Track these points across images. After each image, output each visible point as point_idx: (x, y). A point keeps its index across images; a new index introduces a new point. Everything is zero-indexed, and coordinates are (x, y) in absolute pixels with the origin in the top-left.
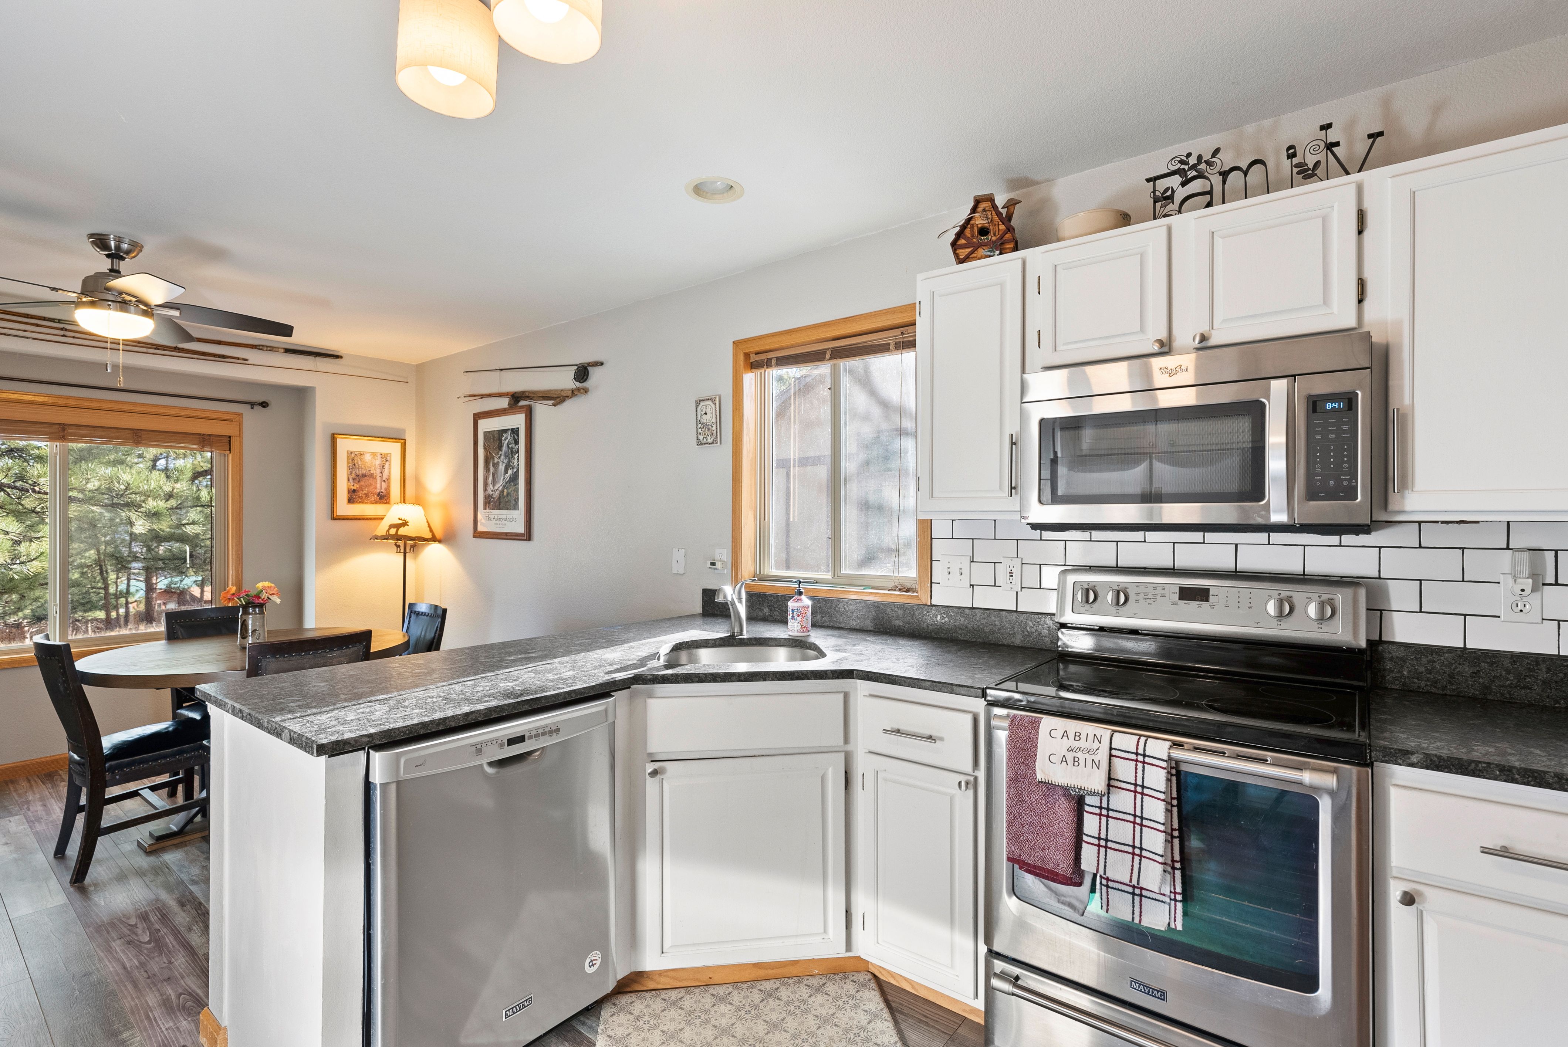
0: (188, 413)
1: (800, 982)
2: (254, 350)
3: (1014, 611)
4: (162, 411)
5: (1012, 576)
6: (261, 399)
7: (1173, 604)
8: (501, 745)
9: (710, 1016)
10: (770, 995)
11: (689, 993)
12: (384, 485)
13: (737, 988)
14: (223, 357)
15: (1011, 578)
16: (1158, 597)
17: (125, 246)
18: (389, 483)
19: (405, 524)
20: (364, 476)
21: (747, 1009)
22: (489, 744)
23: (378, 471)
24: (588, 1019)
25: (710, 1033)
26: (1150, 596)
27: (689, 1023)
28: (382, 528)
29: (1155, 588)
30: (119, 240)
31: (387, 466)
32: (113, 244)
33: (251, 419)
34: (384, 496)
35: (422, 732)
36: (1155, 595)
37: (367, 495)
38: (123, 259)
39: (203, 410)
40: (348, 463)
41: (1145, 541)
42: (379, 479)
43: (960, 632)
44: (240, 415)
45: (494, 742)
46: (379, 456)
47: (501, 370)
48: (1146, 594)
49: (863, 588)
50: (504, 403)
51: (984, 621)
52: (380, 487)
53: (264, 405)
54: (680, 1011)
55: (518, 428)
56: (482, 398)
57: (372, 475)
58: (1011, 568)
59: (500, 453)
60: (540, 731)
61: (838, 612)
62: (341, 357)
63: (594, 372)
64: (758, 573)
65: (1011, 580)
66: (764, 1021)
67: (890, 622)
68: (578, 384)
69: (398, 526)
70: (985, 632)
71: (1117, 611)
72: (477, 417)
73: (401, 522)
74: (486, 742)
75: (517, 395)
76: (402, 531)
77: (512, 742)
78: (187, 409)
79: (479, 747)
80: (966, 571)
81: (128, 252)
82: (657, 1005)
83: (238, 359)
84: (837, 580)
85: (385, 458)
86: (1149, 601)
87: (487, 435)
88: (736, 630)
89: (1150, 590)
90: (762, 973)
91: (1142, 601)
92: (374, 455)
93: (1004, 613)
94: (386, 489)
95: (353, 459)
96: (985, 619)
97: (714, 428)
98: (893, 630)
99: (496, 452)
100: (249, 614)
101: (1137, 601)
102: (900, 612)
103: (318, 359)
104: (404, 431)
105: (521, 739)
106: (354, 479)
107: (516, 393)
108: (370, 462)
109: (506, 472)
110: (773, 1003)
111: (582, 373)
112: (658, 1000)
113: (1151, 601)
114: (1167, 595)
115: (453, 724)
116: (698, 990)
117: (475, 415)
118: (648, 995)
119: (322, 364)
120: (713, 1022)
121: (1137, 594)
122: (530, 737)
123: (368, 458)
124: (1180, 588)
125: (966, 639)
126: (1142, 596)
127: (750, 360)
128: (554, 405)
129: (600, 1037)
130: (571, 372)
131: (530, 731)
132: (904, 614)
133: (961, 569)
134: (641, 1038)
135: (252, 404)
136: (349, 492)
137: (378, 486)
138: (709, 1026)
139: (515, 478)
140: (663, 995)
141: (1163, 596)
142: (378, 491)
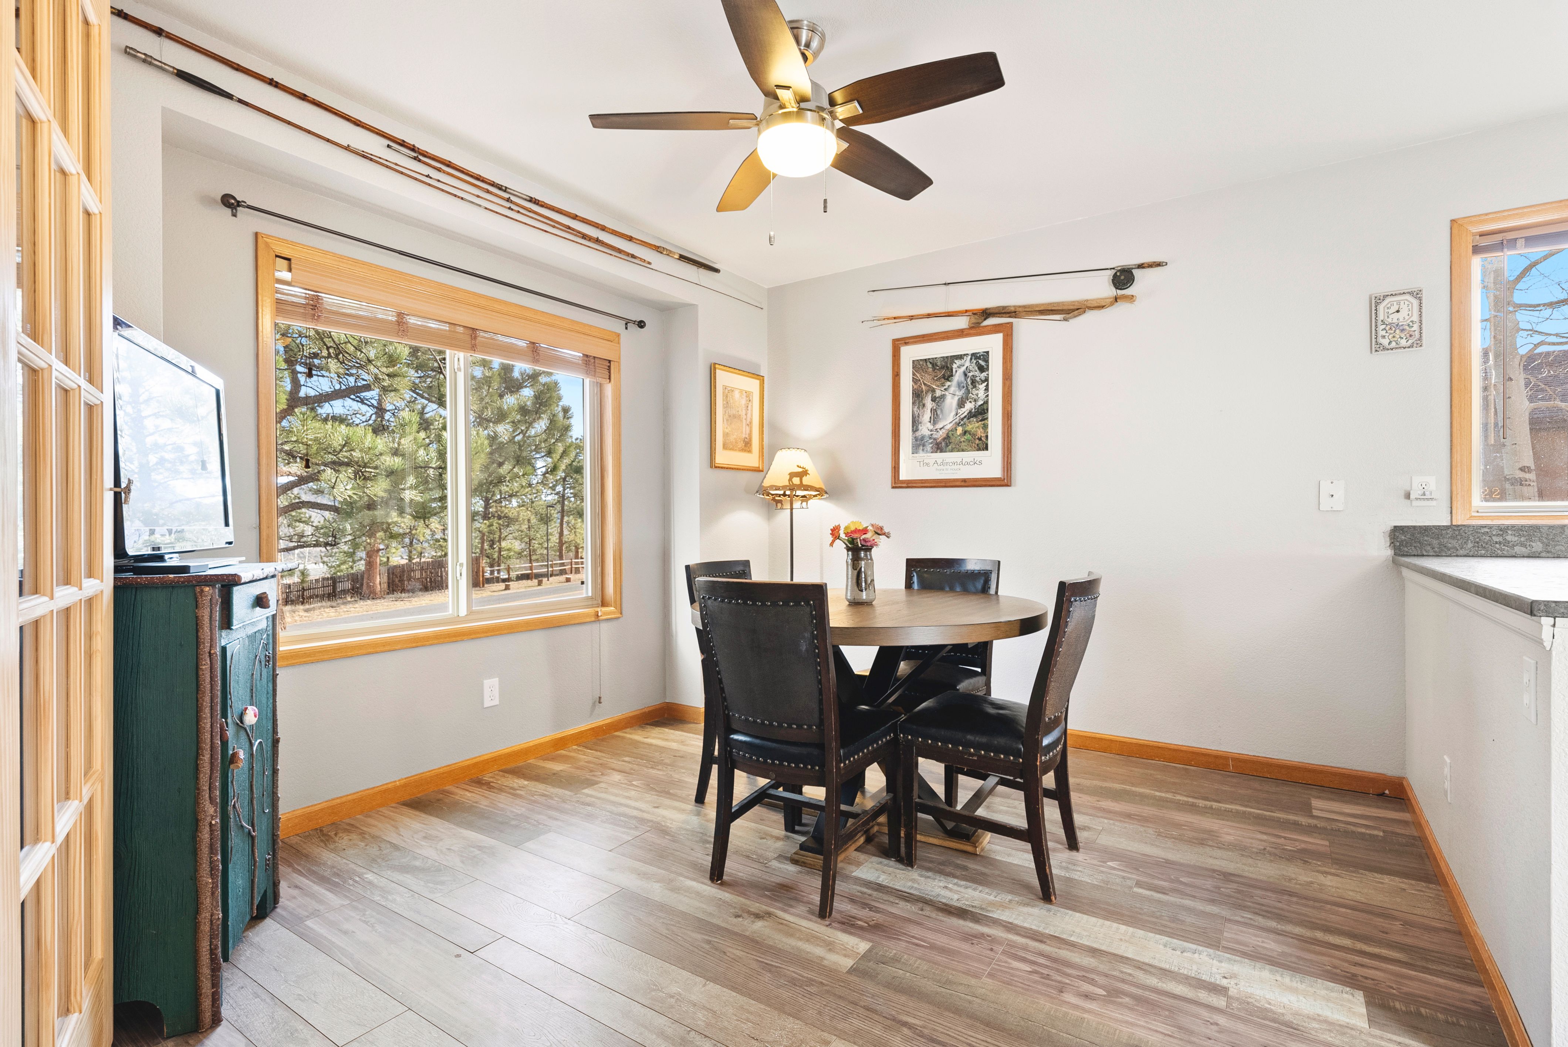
0: (577, 327)
4: (557, 322)
6: (640, 317)
23: (744, 412)
33: (630, 338)
39: (589, 326)
44: (618, 335)
46: (743, 394)
47: (948, 284)
50: (962, 323)
53: (641, 324)
55: (987, 352)
56: (911, 320)
59: (948, 383)
62: (718, 271)
63: (1149, 275)
68: (1114, 292)
72: (897, 345)
73: (800, 470)
75: (988, 311)
78: (576, 322)
87: (919, 366)
92: (739, 391)
99: (938, 383)
100: (862, 559)
103: (702, 271)
107: (987, 309)
109: (961, 404)
111: (1125, 277)
117: (894, 341)
119: (702, 276)
128: (1065, 320)
130: (1103, 277)
135: (627, 322)
139: (981, 413)
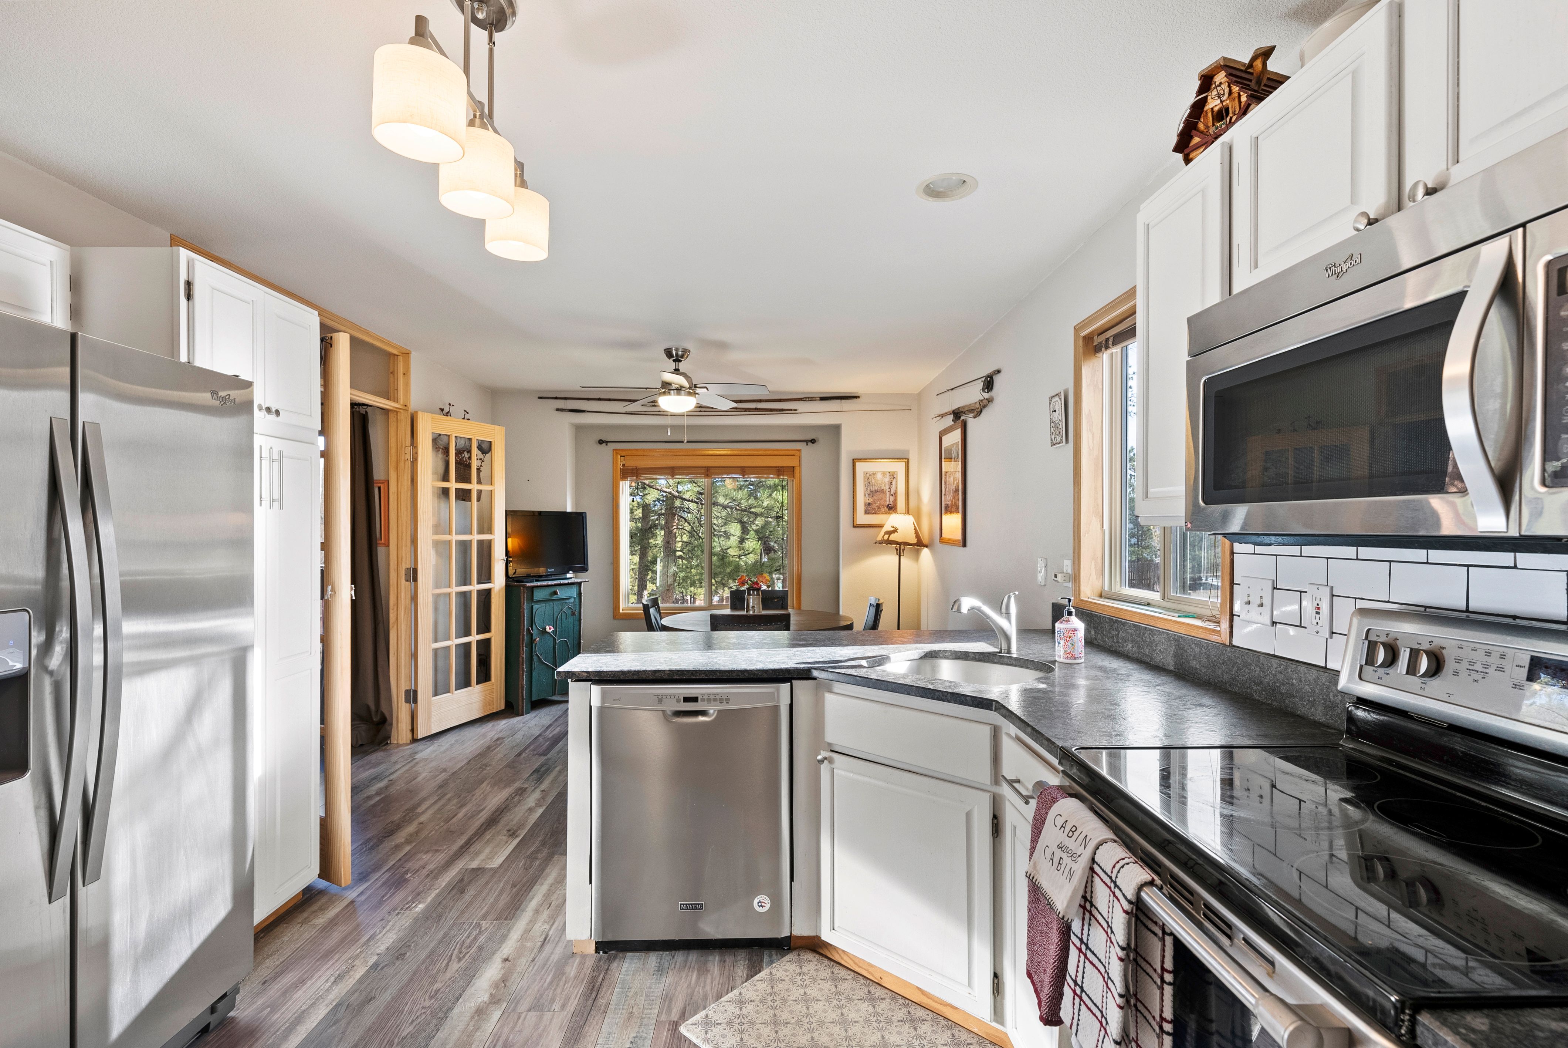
0: (769, 453)
1: (950, 1028)
2: (801, 402)
3: (1322, 667)
4: (755, 453)
5: (1318, 613)
6: (809, 437)
7: (1515, 686)
8: (678, 701)
9: (849, 1005)
10: (912, 1021)
11: (854, 979)
12: (892, 498)
13: (892, 999)
14: (782, 410)
15: (1317, 616)
16: (1491, 671)
17: (680, 353)
18: (896, 497)
19: (895, 531)
20: (877, 491)
21: (881, 1019)
22: (668, 697)
23: (887, 487)
24: (777, 955)
25: (834, 1016)
26: (1478, 667)
27: (828, 999)
28: (881, 535)
29: (1488, 654)
30: (677, 350)
31: (894, 483)
32: (674, 353)
33: (806, 451)
34: (892, 508)
35: (622, 677)
36: (1486, 666)
37: (879, 507)
38: (680, 361)
39: (777, 450)
40: (864, 481)
41: (1515, 567)
42: (888, 494)
43: (1255, 688)
44: (799, 450)
45: (672, 697)
46: (888, 474)
47: (952, 389)
48: (1472, 663)
49: (1177, 615)
50: (952, 420)
51: (1281, 677)
52: (889, 500)
53: (813, 441)
54: (833, 987)
55: (958, 442)
56: (943, 417)
57: (882, 491)
58: (1318, 601)
60: (712, 697)
61: (1145, 641)
62: (859, 397)
63: (997, 379)
64: (1106, 589)
65: (1317, 620)
66: (883, 1036)
67: (1188, 662)
68: (986, 395)
69: (889, 533)
70: (1282, 694)
71: (1423, 685)
73: (892, 529)
74: (666, 695)
75: (958, 412)
76: (893, 537)
77: (687, 700)
78: (769, 450)
79: (660, 697)
80: (1267, 601)
81: (682, 356)
82: (825, 973)
83: (791, 410)
84: (1165, 604)
85: (893, 476)
86: (1474, 674)
87: (946, 450)
88: (1004, 646)
89: (1479, 656)
90: (925, 1001)
91: (1464, 674)
92: (884, 473)
93: (1302, 668)
94: (893, 502)
95: (868, 478)
96: (1281, 673)
97: (1060, 427)
98: (1190, 673)
101: (1456, 673)
102: (1197, 650)
103: (844, 401)
104: (908, 451)
105: (695, 699)
106: (869, 494)
107: (957, 410)
108: (881, 481)
110: (907, 1028)
111: (989, 384)
112: (829, 971)
113: (1478, 676)
114: (1508, 669)
115: (644, 677)
116: (863, 981)
117: (940, 433)
118: (826, 962)
119: (846, 405)
120: (845, 1011)
121: (1458, 661)
122: (703, 700)
123: (879, 476)
124: (1533, 658)
125: (1261, 699)
126: (1465, 665)
127: (1093, 343)
128: (977, 417)
129: (767, 970)
130: (980, 385)
131: (703, 695)
132: (1200, 653)
133: (1261, 598)
134: (787, 987)
135: (806, 442)
136: (865, 505)
137: (888, 499)
138: (839, 1011)
140: (837, 969)
141: (1500, 669)
142: (888, 503)
